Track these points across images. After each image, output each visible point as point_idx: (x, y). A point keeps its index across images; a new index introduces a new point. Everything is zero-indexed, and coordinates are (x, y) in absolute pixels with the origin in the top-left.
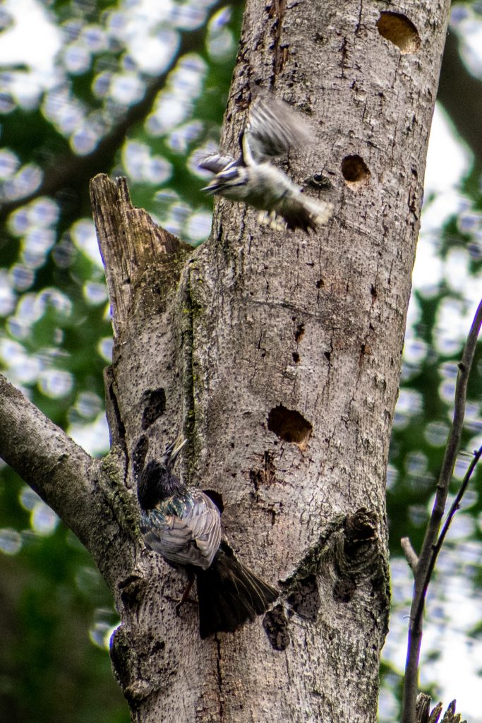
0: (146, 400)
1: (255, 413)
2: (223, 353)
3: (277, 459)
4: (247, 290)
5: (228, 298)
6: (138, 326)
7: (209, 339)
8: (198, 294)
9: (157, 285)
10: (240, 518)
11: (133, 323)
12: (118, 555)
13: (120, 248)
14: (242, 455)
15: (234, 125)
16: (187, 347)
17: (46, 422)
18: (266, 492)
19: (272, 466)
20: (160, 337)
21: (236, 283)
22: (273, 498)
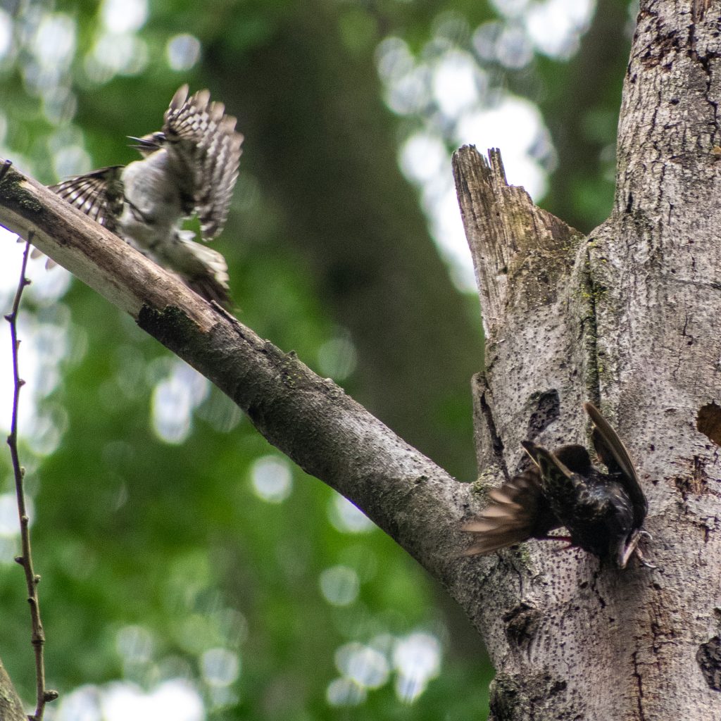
0: (532, 405)
1: (681, 410)
2: (637, 339)
3: (710, 466)
4: (668, 266)
5: (643, 276)
6: (520, 319)
7: (617, 325)
8: (602, 274)
9: (543, 273)
10: (664, 533)
11: (513, 316)
12: (497, 593)
13: (493, 232)
14: (664, 459)
15: (640, 85)
16: (589, 337)
17: (397, 441)
18: (697, 503)
19: (704, 473)
20: (549, 331)
21: (653, 258)
22: (705, 511)
